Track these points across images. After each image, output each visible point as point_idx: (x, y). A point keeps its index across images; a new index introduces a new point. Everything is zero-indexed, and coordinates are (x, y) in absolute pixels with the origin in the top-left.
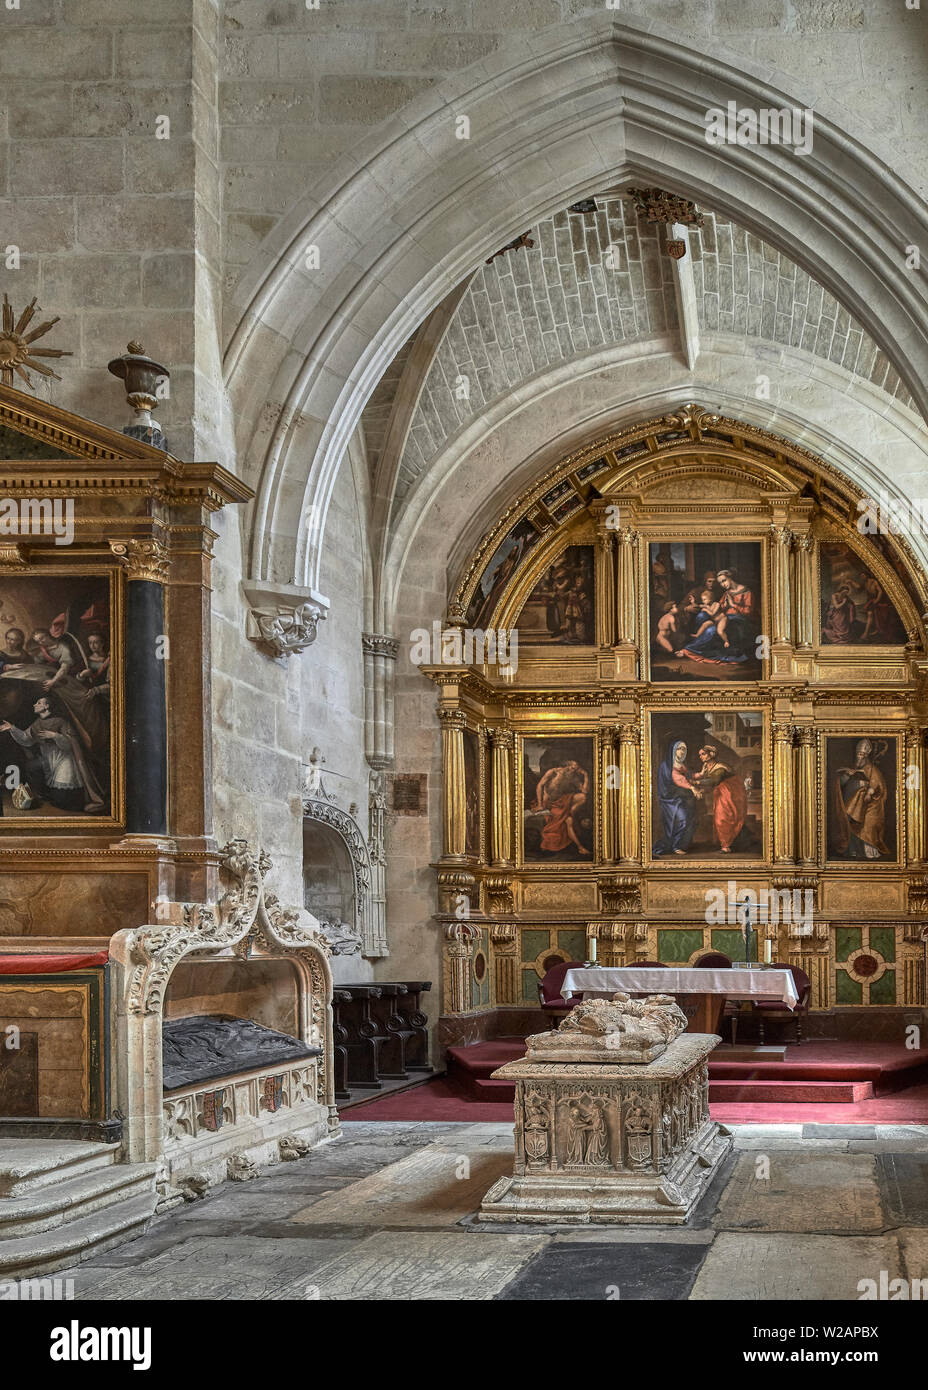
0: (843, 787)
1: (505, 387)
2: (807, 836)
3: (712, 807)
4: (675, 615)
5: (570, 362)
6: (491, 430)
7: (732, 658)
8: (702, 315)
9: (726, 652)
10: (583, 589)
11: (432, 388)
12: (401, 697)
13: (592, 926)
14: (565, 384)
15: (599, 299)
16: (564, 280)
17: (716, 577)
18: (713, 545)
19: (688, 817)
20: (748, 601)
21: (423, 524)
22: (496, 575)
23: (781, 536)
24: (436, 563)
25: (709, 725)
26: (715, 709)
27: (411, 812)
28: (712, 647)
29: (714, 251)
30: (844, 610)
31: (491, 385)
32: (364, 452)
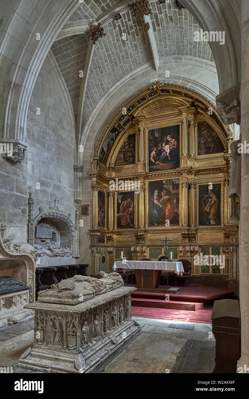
0: (204, 201)
1: (108, 88)
2: (192, 217)
3: (165, 210)
4: (155, 151)
5: (124, 76)
6: (105, 102)
7: (171, 162)
8: (159, 52)
9: (170, 161)
10: (132, 147)
11: (88, 91)
12: (84, 183)
13: (132, 248)
14: (123, 84)
15: (130, 53)
16: (119, 49)
17: (167, 138)
18: (166, 128)
19: (158, 213)
20: (176, 144)
21: (89, 133)
22: (108, 145)
23: (185, 121)
24: (92, 143)
25: (164, 184)
26: (166, 179)
27: (85, 215)
28: (165, 160)
29: (160, 26)
30: (205, 143)
31: (104, 88)
32: (73, 113)
